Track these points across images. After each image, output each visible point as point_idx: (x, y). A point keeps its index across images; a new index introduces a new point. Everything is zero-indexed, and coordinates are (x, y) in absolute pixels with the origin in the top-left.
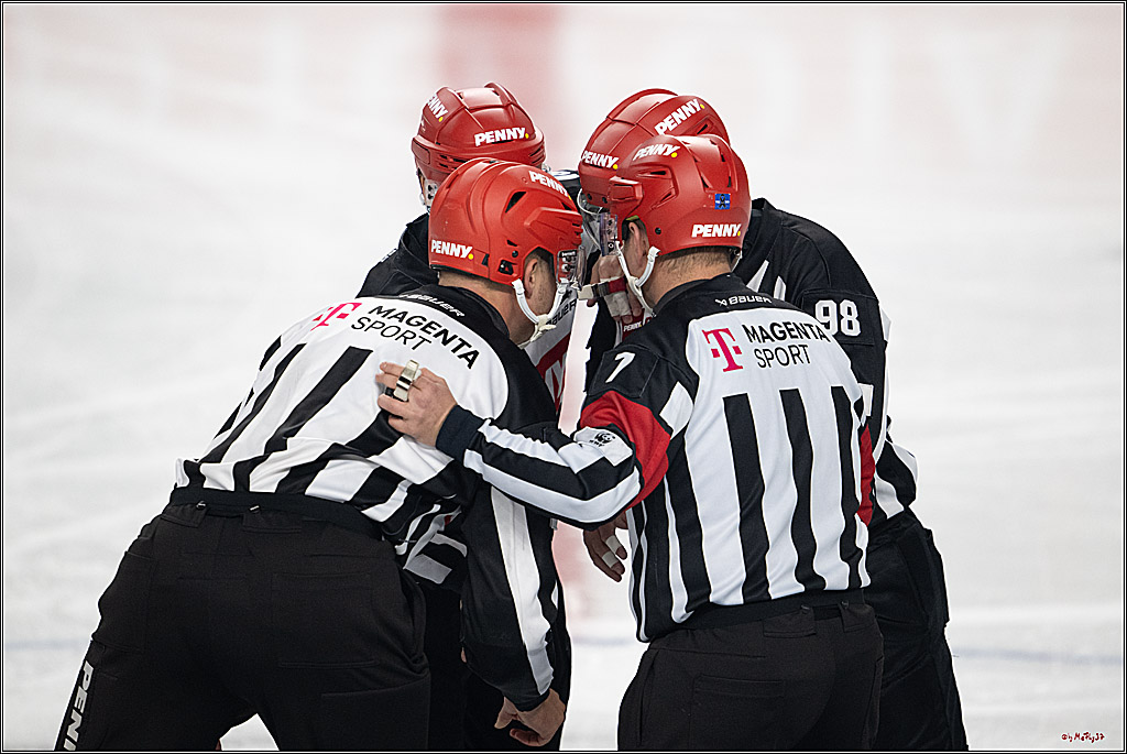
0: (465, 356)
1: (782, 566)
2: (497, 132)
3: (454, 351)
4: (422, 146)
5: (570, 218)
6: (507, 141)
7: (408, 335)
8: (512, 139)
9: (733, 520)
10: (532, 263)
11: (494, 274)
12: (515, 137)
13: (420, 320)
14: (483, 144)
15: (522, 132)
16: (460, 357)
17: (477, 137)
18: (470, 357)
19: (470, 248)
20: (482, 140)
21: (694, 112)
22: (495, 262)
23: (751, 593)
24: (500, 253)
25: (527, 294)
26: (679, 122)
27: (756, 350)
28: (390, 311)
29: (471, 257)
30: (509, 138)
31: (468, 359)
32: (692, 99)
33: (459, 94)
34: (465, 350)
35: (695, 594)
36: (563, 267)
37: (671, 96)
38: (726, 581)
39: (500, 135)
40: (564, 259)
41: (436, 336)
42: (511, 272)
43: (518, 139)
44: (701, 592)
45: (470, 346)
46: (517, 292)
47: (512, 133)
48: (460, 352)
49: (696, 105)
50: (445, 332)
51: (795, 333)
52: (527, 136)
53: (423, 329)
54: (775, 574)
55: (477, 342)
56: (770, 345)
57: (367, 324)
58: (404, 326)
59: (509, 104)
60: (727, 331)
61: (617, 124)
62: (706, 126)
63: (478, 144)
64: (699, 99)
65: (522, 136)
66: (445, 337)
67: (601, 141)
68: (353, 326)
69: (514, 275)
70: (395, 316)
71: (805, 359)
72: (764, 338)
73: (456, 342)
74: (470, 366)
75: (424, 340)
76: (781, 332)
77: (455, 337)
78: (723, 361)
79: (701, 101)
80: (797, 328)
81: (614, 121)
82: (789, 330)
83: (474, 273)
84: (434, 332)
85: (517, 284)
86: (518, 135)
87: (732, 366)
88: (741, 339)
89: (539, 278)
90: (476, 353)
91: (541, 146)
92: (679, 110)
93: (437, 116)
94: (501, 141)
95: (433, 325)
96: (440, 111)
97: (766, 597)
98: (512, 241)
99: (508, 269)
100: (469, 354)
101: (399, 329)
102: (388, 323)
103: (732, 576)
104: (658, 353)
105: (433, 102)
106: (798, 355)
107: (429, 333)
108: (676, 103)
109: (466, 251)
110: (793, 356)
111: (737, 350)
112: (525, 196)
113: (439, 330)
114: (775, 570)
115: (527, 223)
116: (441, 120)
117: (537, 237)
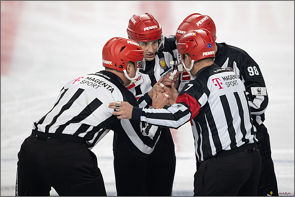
0: (110, 90)
1: (239, 139)
2: (150, 27)
3: (107, 89)
4: (130, 31)
5: (139, 52)
6: (152, 29)
7: (95, 85)
8: (154, 29)
9: (226, 128)
10: (129, 65)
11: (118, 69)
12: (154, 28)
13: (98, 81)
14: (146, 30)
15: (156, 26)
16: (109, 90)
17: (144, 29)
18: (112, 90)
19: (111, 62)
20: (146, 29)
21: (206, 19)
22: (118, 65)
23: (232, 146)
24: (119, 63)
25: (128, 73)
26: (203, 22)
27: (226, 83)
28: (90, 78)
29: (112, 64)
30: (153, 28)
31: (111, 91)
32: (206, 16)
33: (139, 16)
34: (110, 88)
35: (218, 148)
36: (137, 65)
37: (201, 15)
38: (226, 144)
39: (151, 28)
40: (138, 63)
41: (102, 85)
42: (123, 68)
43: (155, 29)
44: (220, 147)
45: (111, 87)
46: (125, 73)
47: (153, 27)
48: (109, 89)
49: (207, 18)
50: (105, 84)
51: (233, 78)
52: (158, 27)
53: (99, 83)
54: (238, 141)
55: (113, 86)
56: (229, 81)
57: (84, 82)
58: (94, 82)
59: (152, 19)
60: (218, 78)
61: (186, 23)
62: (210, 23)
63: (145, 30)
64: (208, 16)
65: (156, 28)
66: (105, 85)
67: (182, 27)
68: (81, 83)
69: (124, 68)
70: (92, 80)
71: (237, 84)
72: (227, 79)
73: (108, 86)
74: (112, 93)
75: (99, 86)
76: (231, 78)
77: (107, 85)
78: (218, 87)
79: (208, 17)
80: (234, 76)
81: (185, 22)
82: (232, 77)
83: (113, 68)
84: (102, 84)
85: (125, 71)
86: (155, 27)
87: (221, 88)
88: (222, 81)
89: (131, 69)
90: (113, 89)
91: (161, 30)
92: (202, 19)
93: (133, 23)
94: (151, 29)
95: (102, 82)
96: (134, 22)
97: (236, 147)
98: (122, 59)
99: (122, 67)
100: (112, 89)
101: (92, 83)
102: (90, 81)
103: (227, 143)
104: (199, 85)
105: (132, 19)
106: (235, 83)
107: (100, 84)
108: (202, 17)
109: (111, 63)
110: (234, 83)
111: (221, 83)
112: (126, 47)
113: (103, 83)
114: (238, 140)
115: (126, 55)
116: (134, 24)
117: (129, 58)
